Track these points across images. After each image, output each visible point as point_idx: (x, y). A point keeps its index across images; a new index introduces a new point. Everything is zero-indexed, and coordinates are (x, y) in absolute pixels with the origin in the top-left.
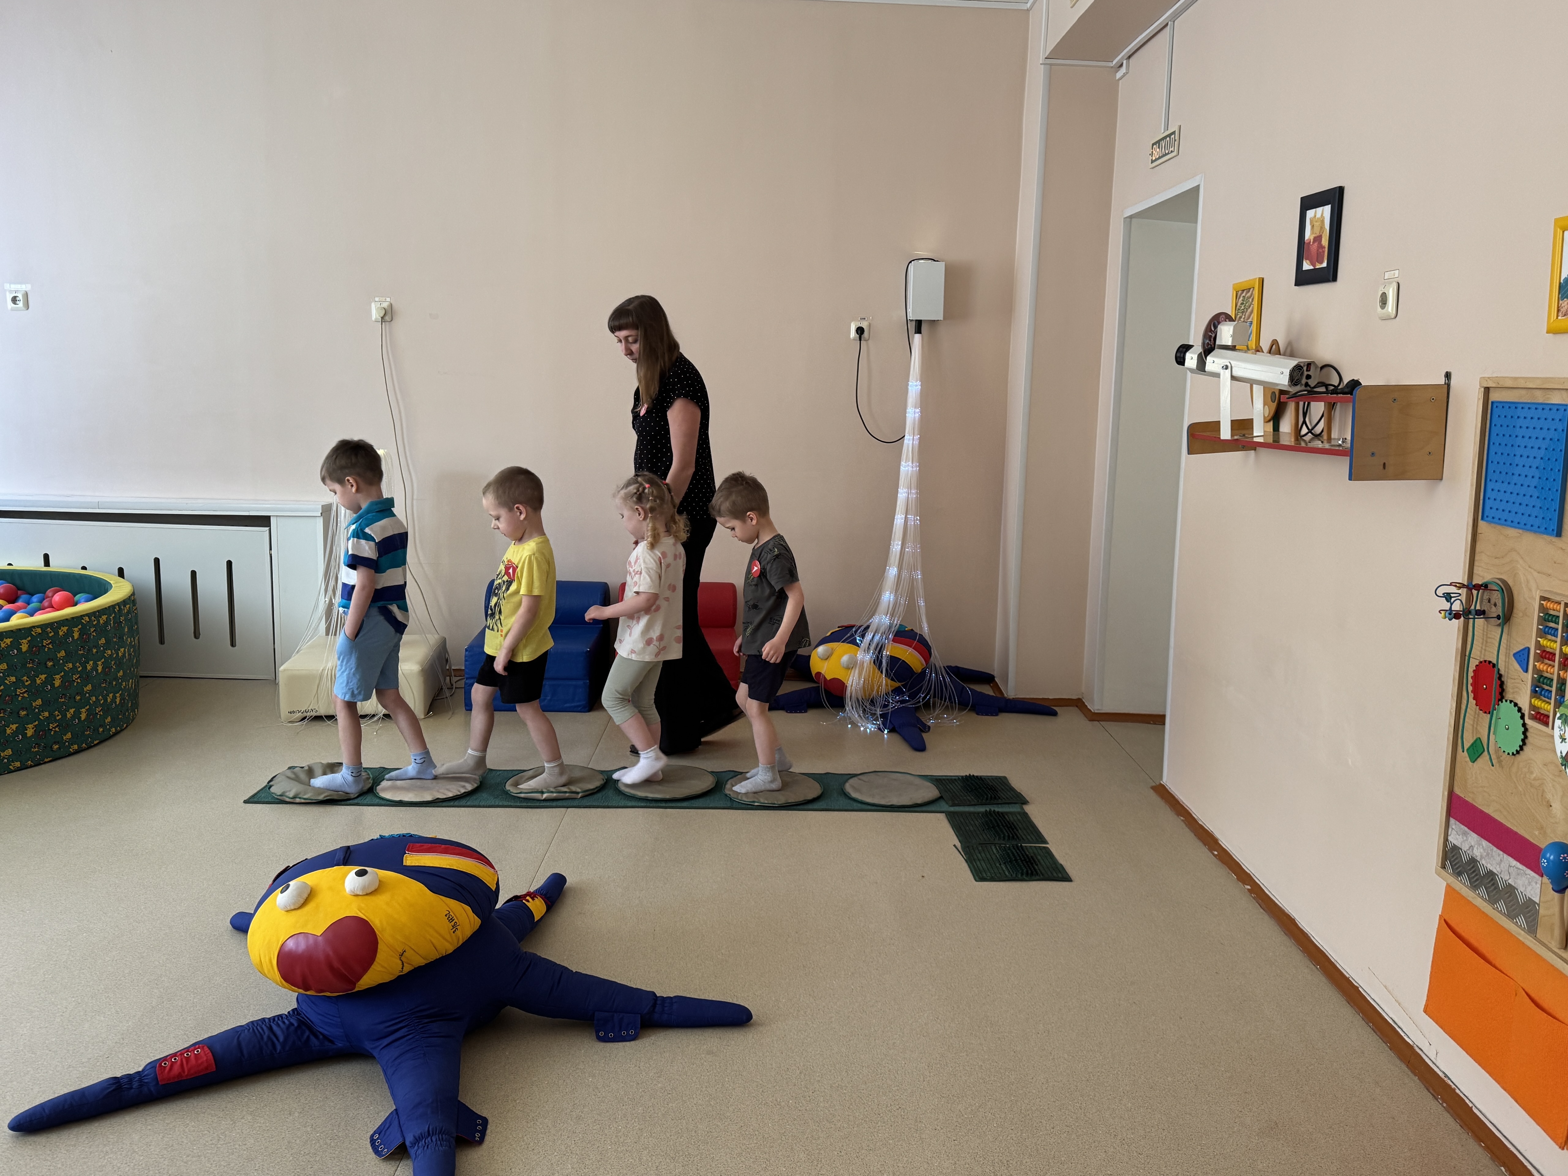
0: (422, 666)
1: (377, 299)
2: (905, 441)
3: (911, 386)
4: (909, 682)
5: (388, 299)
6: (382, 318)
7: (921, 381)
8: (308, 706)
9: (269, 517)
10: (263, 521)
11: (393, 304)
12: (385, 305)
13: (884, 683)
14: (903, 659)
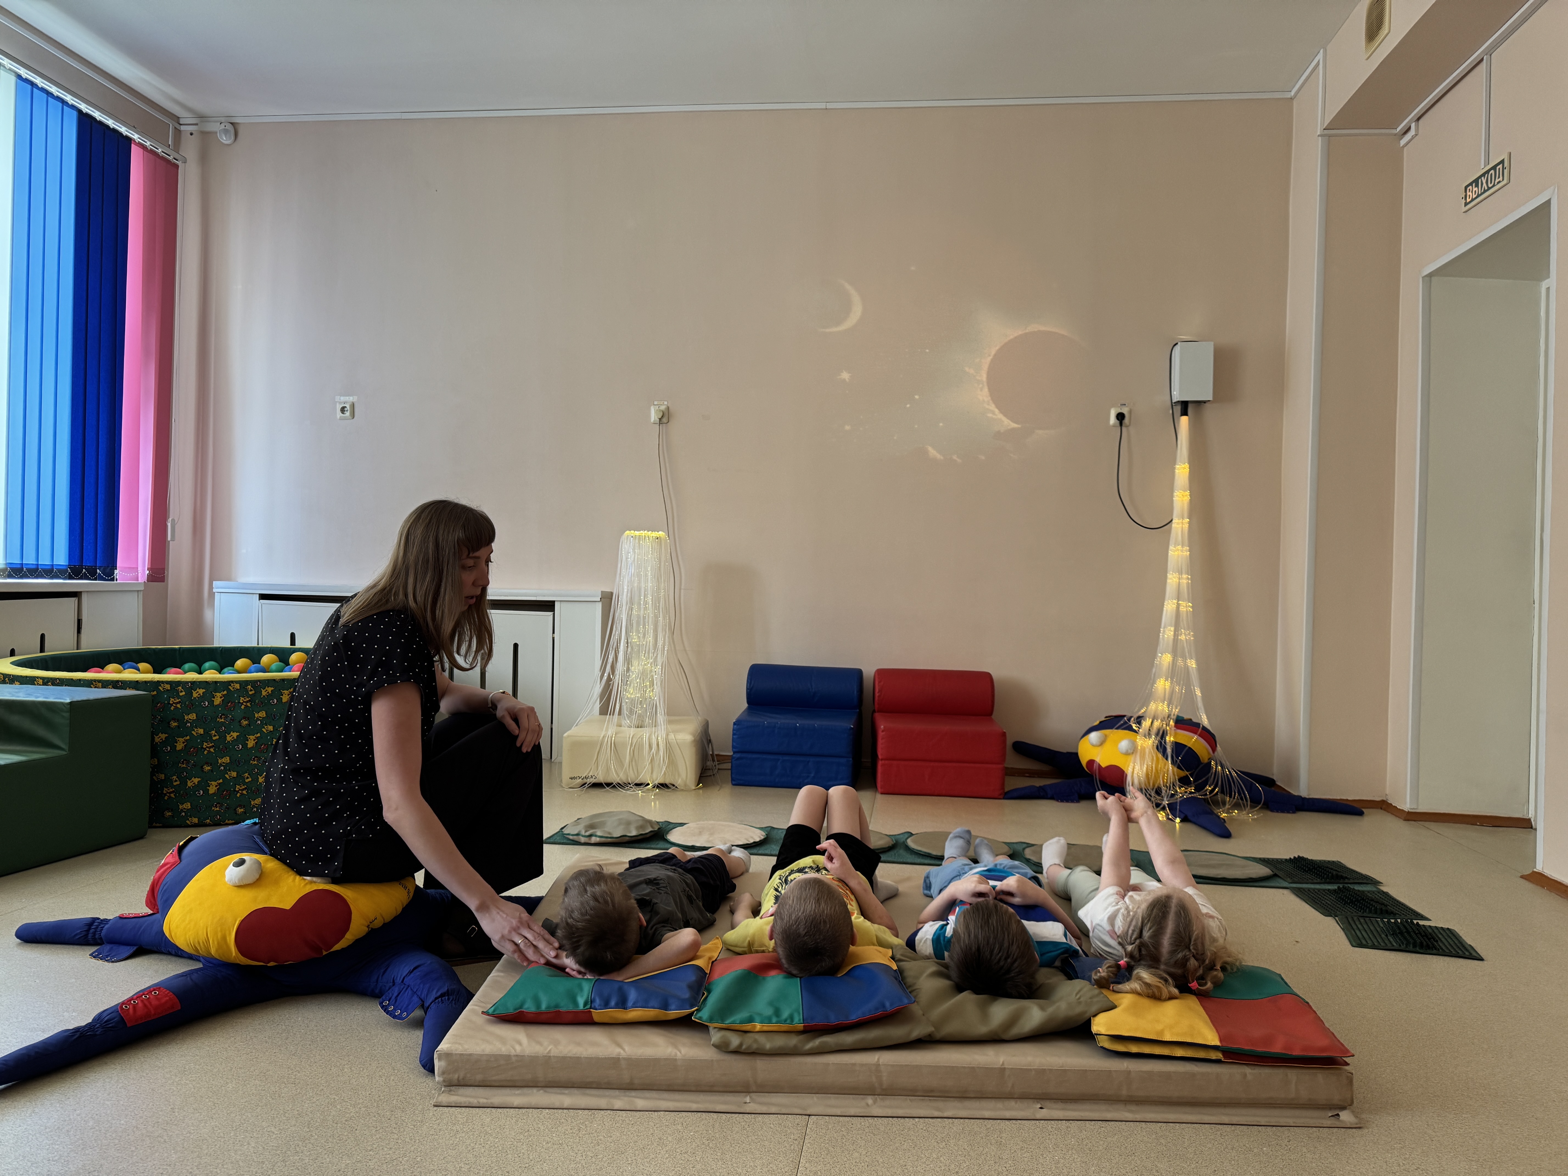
0: (694, 736)
1: (656, 403)
2: (1173, 525)
3: (1179, 469)
4: (1194, 772)
5: (666, 403)
6: (660, 419)
7: (1189, 463)
8: (587, 772)
9: (554, 602)
10: (548, 606)
11: (670, 408)
12: (663, 408)
13: (1169, 770)
14: (1189, 745)
